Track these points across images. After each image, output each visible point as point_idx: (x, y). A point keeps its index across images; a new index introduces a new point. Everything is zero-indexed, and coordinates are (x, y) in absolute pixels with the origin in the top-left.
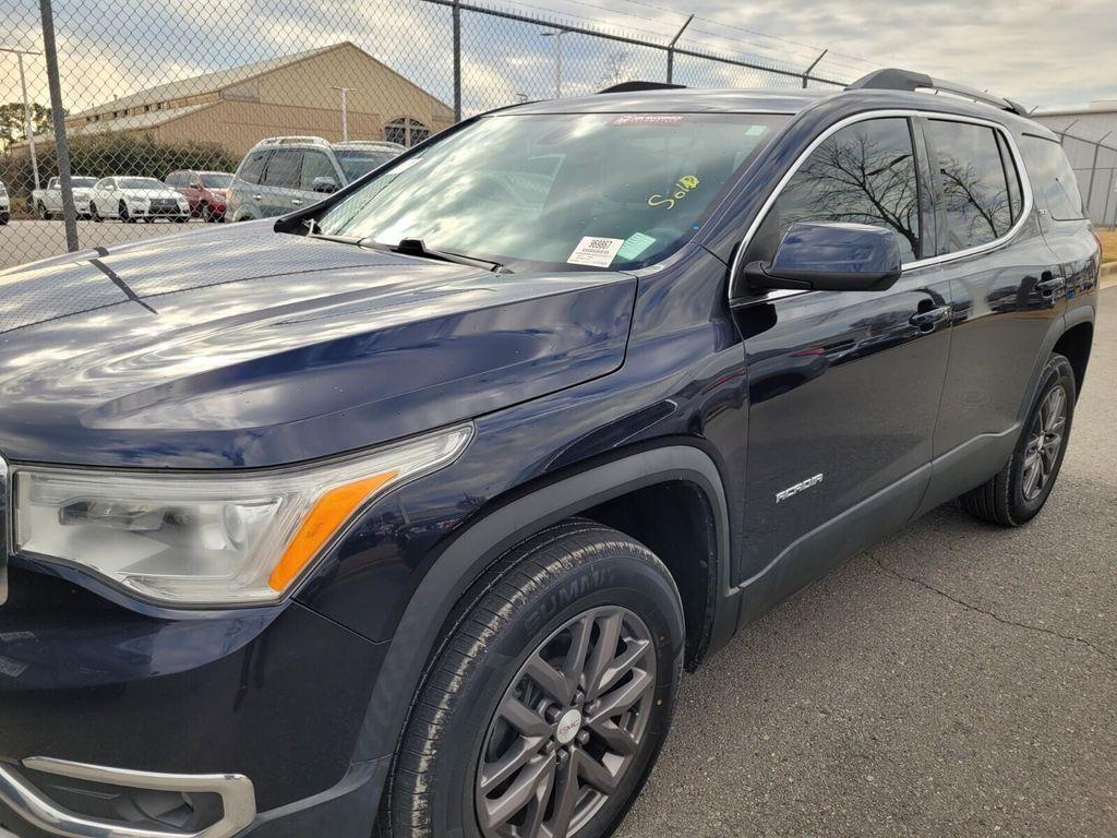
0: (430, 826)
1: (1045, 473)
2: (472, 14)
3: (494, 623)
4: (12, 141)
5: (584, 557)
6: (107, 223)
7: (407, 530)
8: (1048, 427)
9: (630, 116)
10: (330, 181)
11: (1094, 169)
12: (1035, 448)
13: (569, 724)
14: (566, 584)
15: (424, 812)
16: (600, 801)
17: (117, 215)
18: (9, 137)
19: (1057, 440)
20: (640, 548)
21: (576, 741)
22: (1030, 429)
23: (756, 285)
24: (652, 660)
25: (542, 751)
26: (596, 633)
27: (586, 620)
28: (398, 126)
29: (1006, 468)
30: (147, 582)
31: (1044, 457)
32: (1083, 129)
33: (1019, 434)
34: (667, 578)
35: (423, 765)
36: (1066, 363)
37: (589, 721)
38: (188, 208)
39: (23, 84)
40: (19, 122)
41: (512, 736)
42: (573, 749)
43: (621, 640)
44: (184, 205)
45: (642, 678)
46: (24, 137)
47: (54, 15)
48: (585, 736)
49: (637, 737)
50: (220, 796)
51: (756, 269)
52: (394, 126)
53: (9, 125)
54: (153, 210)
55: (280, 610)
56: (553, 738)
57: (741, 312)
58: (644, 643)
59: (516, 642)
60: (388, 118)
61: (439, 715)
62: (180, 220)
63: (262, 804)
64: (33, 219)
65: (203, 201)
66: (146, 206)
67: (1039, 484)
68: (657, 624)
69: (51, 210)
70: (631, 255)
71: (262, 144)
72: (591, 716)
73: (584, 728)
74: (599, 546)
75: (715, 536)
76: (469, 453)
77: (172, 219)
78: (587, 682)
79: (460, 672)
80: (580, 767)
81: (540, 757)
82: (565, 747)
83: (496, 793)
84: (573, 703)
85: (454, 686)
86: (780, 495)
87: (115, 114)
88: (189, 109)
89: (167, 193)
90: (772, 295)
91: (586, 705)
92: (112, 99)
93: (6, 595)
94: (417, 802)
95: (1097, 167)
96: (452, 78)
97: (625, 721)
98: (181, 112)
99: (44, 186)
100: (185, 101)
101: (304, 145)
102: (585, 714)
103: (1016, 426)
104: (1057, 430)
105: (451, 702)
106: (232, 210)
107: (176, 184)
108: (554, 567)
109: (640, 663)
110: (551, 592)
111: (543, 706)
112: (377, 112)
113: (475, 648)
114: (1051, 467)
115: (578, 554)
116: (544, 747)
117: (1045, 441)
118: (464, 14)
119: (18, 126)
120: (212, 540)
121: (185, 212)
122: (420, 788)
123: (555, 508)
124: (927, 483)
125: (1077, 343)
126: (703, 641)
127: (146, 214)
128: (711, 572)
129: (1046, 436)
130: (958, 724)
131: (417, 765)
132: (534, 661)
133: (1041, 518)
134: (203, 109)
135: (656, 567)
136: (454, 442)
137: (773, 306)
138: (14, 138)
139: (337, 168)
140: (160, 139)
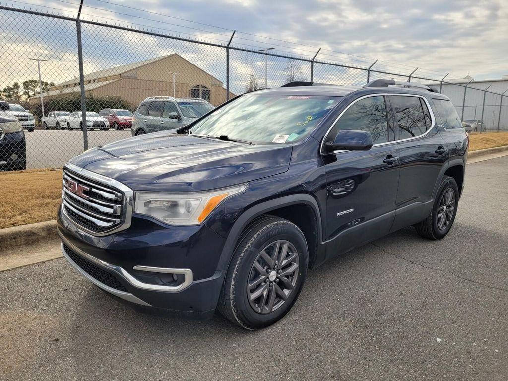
0: (235, 294)
1: (448, 220)
2: (234, 50)
3: (253, 239)
4: (30, 96)
5: (277, 224)
6: (75, 131)
7: (225, 216)
8: (447, 203)
9: (292, 97)
10: (176, 114)
11: (501, 105)
12: (442, 210)
13: (273, 275)
14: (272, 231)
15: (234, 290)
16: (282, 302)
17: (79, 128)
18: (28, 94)
19: (452, 208)
20: (293, 224)
21: (275, 281)
22: (439, 203)
23: (329, 149)
24: (298, 260)
25: (265, 281)
26: (281, 249)
27: (278, 243)
28: (197, 88)
29: (429, 216)
30: (167, 220)
31: (447, 214)
32: (493, 89)
33: (433, 204)
34: (302, 235)
35: (234, 276)
36: (453, 179)
37: (279, 276)
38: (109, 124)
39: (39, 73)
40: (33, 88)
41: (257, 274)
42: (274, 283)
43: (288, 253)
44: (107, 123)
45: (295, 266)
46: (34, 94)
47: (83, 56)
48: (278, 280)
49: (294, 284)
50: (184, 275)
51: (329, 144)
52: (195, 88)
53: (28, 89)
54: (94, 126)
55: (201, 227)
56: (268, 278)
57: (325, 157)
58: (295, 254)
59: (259, 245)
60: (192, 85)
61: (238, 262)
62: (105, 129)
63: (195, 279)
64: (41, 129)
65: (115, 121)
66: (91, 124)
67: (445, 224)
68: (299, 248)
69: (49, 125)
70: (291, 140)
71: (147, 99)
72: (279, 274)
73: (277, 278)
74: (281, 222)
75: (316, 223)
76: (246, 190)
77: (101, 129)
78: (278, 263)
79: (243, 251)
80: (276, 290)
81: (264, 284)
82: (272, 282)
83: (252, 291)
84: (274, 269)
85: (242, 255)
86: (339, 214)
87: (75, 84)
88: (108, 82)
89: (101, 118)
90: (336, 152)
91: (278, 270)
92: (74, 78)
93: (130, 224)
94: (232, 287)
95: (502, 104)
96: (226, 75)
97: (290, 278)
98: (104, 83)
99: (46, 116)
100: (106, 79)
101: (165, 100)
102: (278, 273)
103: (431, 201)
104: (452, 204)
105: (241, 259)
106: (135, 126)
107: (103, 114)
108: (269, 226)
109: (294, 260)
110: (268, 233)
111: (266, 268)
112: (187, 82)
113: (247, 245)
114: (450, 219)
115: (276, 223)
116: (266, 280)
117: (447, 209)
118: (231, 50)
119: (32, 90)
120: (182, 210)
121: (108, 126)
122: (233, 283)
123: (269, 207)
124: (394, 218)
125: (458, 173)
126: (314, 259)
127: (91, 127)
128: (316, 235)
129: (447, 206)
130: (401, 294)
131: (232, 276)
132: (263, 252)
133: (447, 237)
134: (113, 82)
135: (299, 231)
136: (243, 188)
137: (336, 155)
138: (30, 95)
139: (179, 109)
140: (96, 95)
